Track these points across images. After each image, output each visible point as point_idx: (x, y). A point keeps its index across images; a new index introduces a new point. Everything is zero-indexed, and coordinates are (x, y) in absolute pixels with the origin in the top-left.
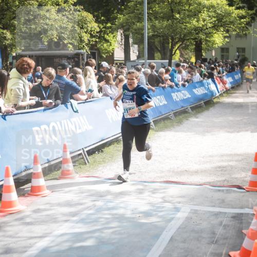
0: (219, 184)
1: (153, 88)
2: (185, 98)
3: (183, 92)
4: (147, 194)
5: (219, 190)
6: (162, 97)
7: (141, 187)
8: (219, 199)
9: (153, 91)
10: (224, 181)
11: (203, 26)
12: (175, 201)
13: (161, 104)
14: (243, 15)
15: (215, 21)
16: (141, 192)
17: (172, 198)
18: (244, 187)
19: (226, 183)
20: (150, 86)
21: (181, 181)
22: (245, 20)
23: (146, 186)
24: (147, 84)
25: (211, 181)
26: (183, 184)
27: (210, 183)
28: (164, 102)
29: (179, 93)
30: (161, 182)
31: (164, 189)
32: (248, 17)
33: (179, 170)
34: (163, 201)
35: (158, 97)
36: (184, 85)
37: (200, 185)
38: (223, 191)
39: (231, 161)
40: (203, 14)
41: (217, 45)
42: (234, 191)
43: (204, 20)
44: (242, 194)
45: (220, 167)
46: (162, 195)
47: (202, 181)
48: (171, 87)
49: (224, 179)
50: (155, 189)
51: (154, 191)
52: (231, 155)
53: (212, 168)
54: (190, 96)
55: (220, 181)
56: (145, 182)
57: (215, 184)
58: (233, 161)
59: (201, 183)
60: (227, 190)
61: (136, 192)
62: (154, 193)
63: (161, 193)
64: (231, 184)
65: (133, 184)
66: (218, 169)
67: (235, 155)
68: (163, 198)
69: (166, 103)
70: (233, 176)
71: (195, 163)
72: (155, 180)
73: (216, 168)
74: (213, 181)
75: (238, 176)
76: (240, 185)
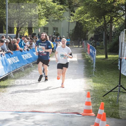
0: (65, 112)
1: (11, 52)
2: (29, 58)
3: (28, 54)
4: (22, 120)
5: (67, 116)
6: (17, 58)
7: (17, 116)
8: (68, 122)
9: (12, 54)
10: (67, 110)
11: (39, 14)
12: (42, 124)
13: (16, 62)
14: (61, 9)
15: (46, 11)
16: (18, 119)
17: (40, 122)
18: (81, 113)
19: (68, 111)
20: (10, 51)
21: (41, 111)
22: (62, 11)
23: (20, 114)
24: (8, 49)
25: (59, 110)
26: (43, 112)
27: (59, 111)
28: (17, 61)
29: (26, 54)
30: (29, 112)
31: (33, 116)
32: (64, 9)
33: (38, 104)
34: (34, 124)
35: (14, 57)
36: (28, 50)
37: (54, 113)
38: (69, 116)
39: (67, 97)
40: (39, 7)
41: (41, 25)
42: (76, 116)
43: (39, 10)
44: (81, 118)
45: (62, 101)
46: (32, 120)
47: (54, 111)
48: (21, 51)
49: (67, 108)
50: (27, 117)
51: (27, 118)
52: (65, 94)
53: (57, 101)
54: (32, 57)
55: (65, 110)
56: (19, 112)
57: (62, 112)
58: (68, 97)
59: (54, 112)
60: (71, 116)
61: (16, 119)
62: (27, 119)
63: (31, 119)
64: (72, 112)
65: (12, 114)
66: (61, 103)
67: (68, 93)
68: (34, 122)
69: (19, 61)
70: (72, 107)
71: (46, 99)
72: (24, 111)
73: (59, 102)
74: (60, 110)
75: (74, 106)
76: (77, 112)
